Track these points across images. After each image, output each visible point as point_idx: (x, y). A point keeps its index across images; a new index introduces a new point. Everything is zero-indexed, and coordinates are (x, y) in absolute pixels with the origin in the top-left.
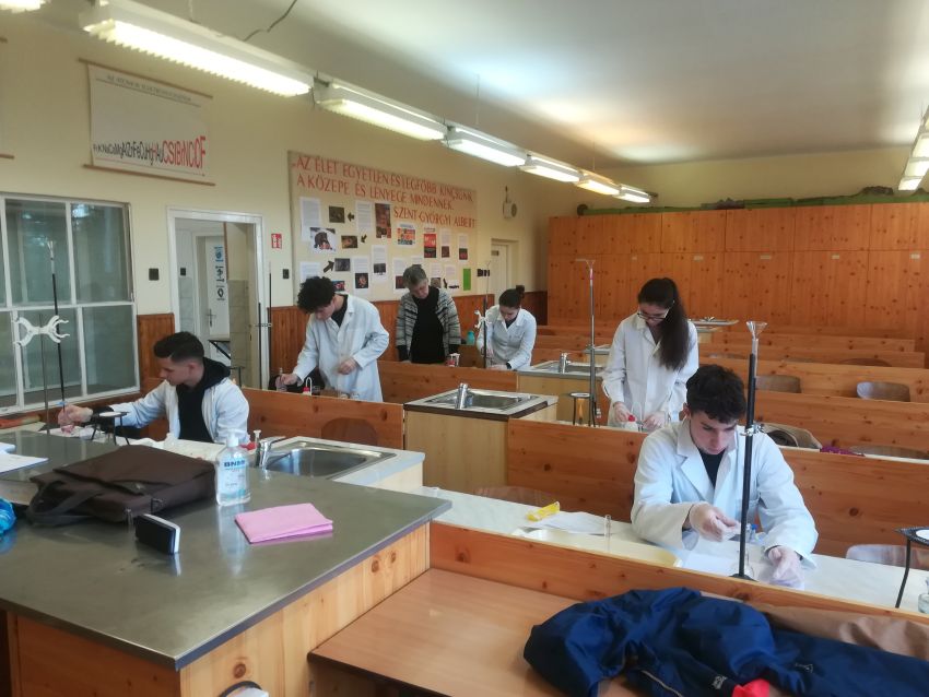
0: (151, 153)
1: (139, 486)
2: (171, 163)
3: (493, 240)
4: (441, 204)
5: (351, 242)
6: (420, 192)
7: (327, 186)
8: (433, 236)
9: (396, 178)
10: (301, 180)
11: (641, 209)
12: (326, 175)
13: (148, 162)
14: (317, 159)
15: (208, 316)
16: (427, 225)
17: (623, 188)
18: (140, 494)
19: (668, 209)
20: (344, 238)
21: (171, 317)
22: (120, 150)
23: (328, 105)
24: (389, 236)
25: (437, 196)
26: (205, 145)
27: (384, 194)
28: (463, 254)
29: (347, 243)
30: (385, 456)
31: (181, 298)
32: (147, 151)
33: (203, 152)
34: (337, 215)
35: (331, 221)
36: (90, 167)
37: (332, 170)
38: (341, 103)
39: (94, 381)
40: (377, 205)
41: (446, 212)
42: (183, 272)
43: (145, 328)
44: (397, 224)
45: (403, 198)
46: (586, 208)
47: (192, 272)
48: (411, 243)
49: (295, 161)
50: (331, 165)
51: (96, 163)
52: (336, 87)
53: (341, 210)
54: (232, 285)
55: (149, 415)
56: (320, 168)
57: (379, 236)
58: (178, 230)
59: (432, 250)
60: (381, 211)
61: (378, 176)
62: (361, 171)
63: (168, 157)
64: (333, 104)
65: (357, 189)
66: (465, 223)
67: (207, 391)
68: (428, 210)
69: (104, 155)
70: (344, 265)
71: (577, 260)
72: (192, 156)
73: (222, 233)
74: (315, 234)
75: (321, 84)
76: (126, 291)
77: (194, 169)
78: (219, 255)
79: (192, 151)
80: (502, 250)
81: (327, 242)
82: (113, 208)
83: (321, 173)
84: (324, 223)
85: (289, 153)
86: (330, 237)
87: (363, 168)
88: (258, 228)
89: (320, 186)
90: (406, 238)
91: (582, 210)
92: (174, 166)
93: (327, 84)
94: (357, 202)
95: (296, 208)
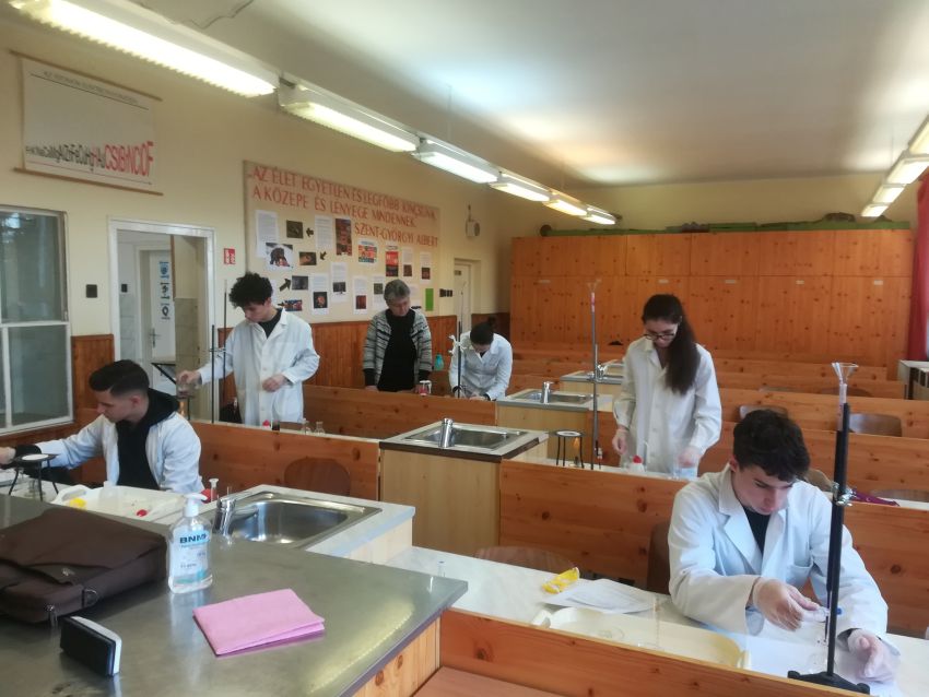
0: (91, 158)
1: (66, 572)
2: (114, 169)
3: (456, 259)
4: (403, 221)
5: (309, 259)
6: (381, 208)
7: (285, 199)
8: (394, 254)
9: (357, 193)
10: (257, 192)
11: (606, 230)
12: (283, 188)
13: (87, 167)
14: (275, 169)
15: (151, 337)
16: (388, 243)
17: (589, 209)
18: (68, 584)
19: (632, 231)
20: (302, 255)
21: (110, 338)
22: (56, 154)
23: (293, 109)
24: (350, 254)
25: (400, 212)
26: (152, 151)
27: (344, 209)
28: (426, 273)
29: (305, 260)
30: (370, 511)
31: (121, 316)
32: (88, 155)
33: (150, 159)
34: (295, 230)
35: (289, 236)
36: (21, 171)
37: (290, 182)
38: (308, 106)
39: (20, 410)
40: (337, 220)
41: (408, 230)
42: (124, 288)
43: (80, 350)
44: (357, 241)
45: (365, 213)
46: (550, 229)
47: (135, 289)
48: (372, 260)
49: (251, 171)
50: (290, 177)
51: (29, 167)
52: (303, 88)
53: (300, 225)
54: (179, 303)
55: (82, 454)
56: (277, 179)
57: (339, 253)
58: (119, 243)
59: (394, 268)
60: (342, 228)
61: (338, 189)
62: (321, 184)
63: (111, 162)
64: (300, 108)
65: (316, 204)
66: (428, 241)
67: (152, 428)
68: (389, 226)
69: (38, 158)
70: (301, 283)
71: (541, 281)
72: (138, 162)
73: (169, 248)
74: (271, 249)
75: (287, 85)
76: (59, 308)
77: (140, 176)
78: (164, 271)
79: (138, 158)
80: (464, 270)
81: (284, 258)
82: (47, 217)
83: (278, 185)
84: (280, 238)
85: (245, 162)
86: (287, 253)
87: (324, 182)
88: (210, 243)
89: (277, 198)
90: (368, 255)
91: (545, 230)
92: (117, 173)
93: (292, 85)
94: (317, 217)
95: (251, 223)
